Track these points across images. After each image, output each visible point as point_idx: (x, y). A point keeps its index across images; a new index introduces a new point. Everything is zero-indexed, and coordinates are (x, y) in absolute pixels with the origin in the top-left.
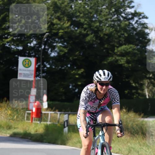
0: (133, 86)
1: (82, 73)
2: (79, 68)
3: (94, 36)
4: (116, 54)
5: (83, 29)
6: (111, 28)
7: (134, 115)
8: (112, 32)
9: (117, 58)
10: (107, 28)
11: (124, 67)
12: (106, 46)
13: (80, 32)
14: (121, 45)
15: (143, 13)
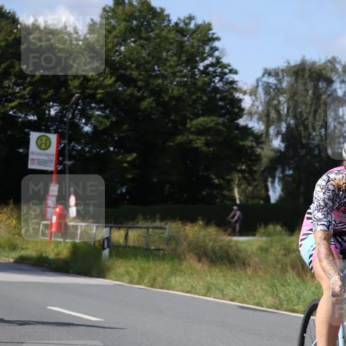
0: (214, 183)
1: (134, 160)
2: (130, 152)
3: (153, 100)
4: (189, 131)
5: (136, 89)
6: (182, 88)
7: (216, 231)
8: (182, 95)
9: (191, 137)
10: (175, 88)
11: (201, 152)
12: (173, 117)
13: (132, 94)
14: (197, 116)
15: (230, 65)
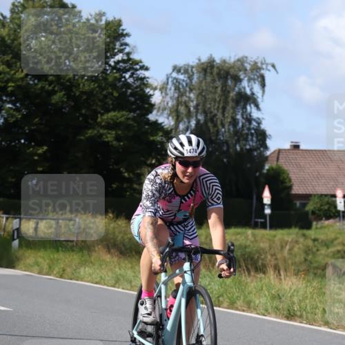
0: (124, 178)
1: (44, 152)
2: (40, 144)
3: (64, 94)
4: (99, 125)
5: (47, 83)
6: (93, 84)
7: (126, 223)
8: (93, 90)
9: (101, 131)
10: (86, 83)
11: (112, 145)
12: (83, 111)
13: (43, 88)
14: (108, 111)
15: (141, 62)
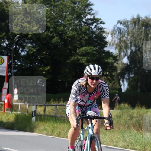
1: (48, 70)
2: (46, 65)
3: (59, 38)
4: (77, 54)
5: (49, 32)
6: (74, 32)
8: (74, 35)
9: (79, 57)
10: (71, 32)
12: (69, 47)
13: (47, 35)
14: (82, 46)
15: (101, 19)
